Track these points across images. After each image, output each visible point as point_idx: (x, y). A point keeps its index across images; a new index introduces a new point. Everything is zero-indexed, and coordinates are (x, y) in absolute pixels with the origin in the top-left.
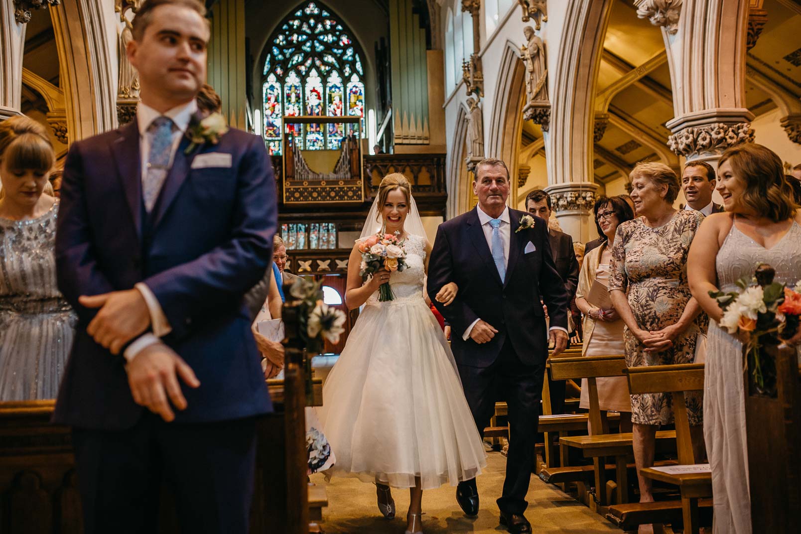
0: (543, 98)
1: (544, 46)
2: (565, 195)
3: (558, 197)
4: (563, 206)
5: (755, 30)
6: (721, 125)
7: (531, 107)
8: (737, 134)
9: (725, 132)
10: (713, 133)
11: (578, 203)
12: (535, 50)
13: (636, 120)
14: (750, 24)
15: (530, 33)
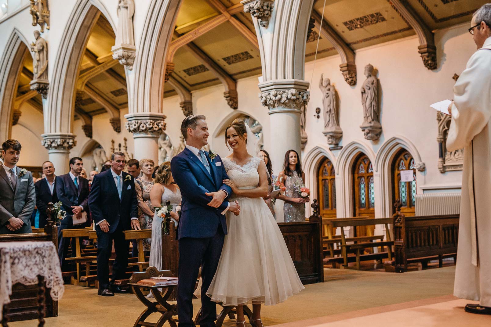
0: (45, 78)
1: (47, 44)
2: (56, 140)
3: (52, 141)
4: (54, 147)
5: (169, 73)
6: (151, 121)
7: (37, 83)
8: (158, 126)
9: (153, 124)
10: (147, 124)
11: (64, 146)
12: (41, 47)
13: (94, 87)
14: (167, 70)
15: (38, 35)
